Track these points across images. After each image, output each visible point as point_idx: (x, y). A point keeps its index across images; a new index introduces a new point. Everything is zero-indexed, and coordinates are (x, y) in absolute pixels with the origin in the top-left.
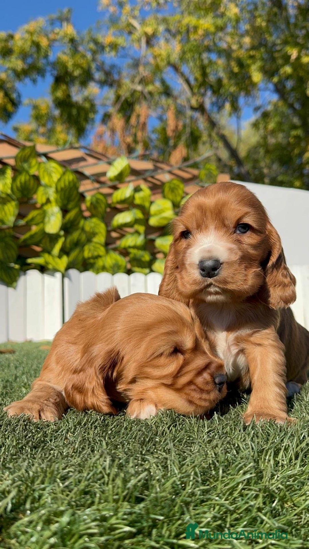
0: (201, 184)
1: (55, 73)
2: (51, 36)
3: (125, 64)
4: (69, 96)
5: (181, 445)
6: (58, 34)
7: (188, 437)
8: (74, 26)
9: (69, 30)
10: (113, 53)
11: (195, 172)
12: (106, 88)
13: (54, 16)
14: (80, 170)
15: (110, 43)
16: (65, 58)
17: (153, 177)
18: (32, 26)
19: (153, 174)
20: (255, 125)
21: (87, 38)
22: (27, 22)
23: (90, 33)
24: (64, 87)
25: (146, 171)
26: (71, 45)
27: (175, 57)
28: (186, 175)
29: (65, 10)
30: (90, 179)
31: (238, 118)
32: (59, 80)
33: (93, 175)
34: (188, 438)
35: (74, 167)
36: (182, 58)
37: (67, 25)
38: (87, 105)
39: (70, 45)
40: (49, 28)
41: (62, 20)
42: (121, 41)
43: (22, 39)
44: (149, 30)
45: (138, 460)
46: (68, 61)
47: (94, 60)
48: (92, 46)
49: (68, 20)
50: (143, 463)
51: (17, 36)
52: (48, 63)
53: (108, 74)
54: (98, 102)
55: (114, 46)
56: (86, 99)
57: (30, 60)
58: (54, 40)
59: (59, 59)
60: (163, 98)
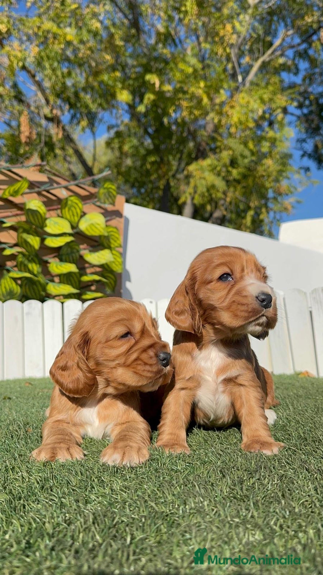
20: (109, 144)
27: (30, 61)
31: (94, 133)
36: (39, 63)
44: (3, 28)
60: (15, 103)
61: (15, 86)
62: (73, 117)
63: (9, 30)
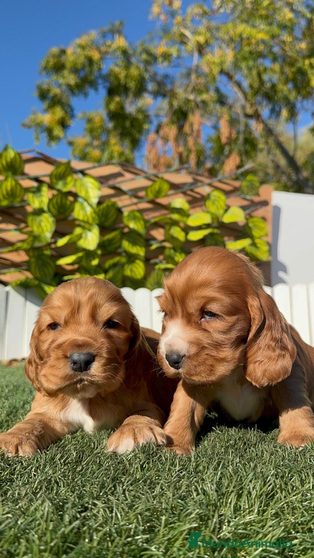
0: (242, 196)
1: (108, 85)
2: (103, 49)
3: (178, 73)
4: (122, 108)
5: (145, 486)
6: (110, 46)
7: (157, 476)
8: (126, 38)
9: (120, 42)
10: (166, 64)
11: (237, 184)
12: (160, 99)
13: (106, 28)
14: (118, 185)
15: (162, 54)
16: (117, 69)
17: (192, 190)
18: (83, 40)
19: (192, 187)
21: (139, 50)
22: (79, 36)
23: (142, 44)
24: (117, 99)
25: (184, 184)
26: (124, 57)
27: (228, 65)
28: (227, 188)
29: (117, 23)
30: (128, 194)
31: (294, 123)
32: (112, 92)
33: (131, 190)
34: (157, 478)
35: (111, 182)
36: (236, 65)
37: (119, 37)
38: (140, 117)
39: (122, 57)
40: (101, 41)
41: (114, 32)
42: (174, 51)
43: (74, 53)
44: (201, 39)
45: (89, 504)
46: (120, 73)
47: (146, 70)
48: (144, 56)
49: (119, 32)
50: (93, 507)
51: (70, 51)
52: (101, 76)
53: (160, 84)
54: (152, 113)
55: (166, 56)
56: (140, 110)
57: (82, 74)
58: (106, 53)
59: (111, 71)
60: (218, 107)
61: (217, 90)
62: (273, 111)
63: (206, 41)
